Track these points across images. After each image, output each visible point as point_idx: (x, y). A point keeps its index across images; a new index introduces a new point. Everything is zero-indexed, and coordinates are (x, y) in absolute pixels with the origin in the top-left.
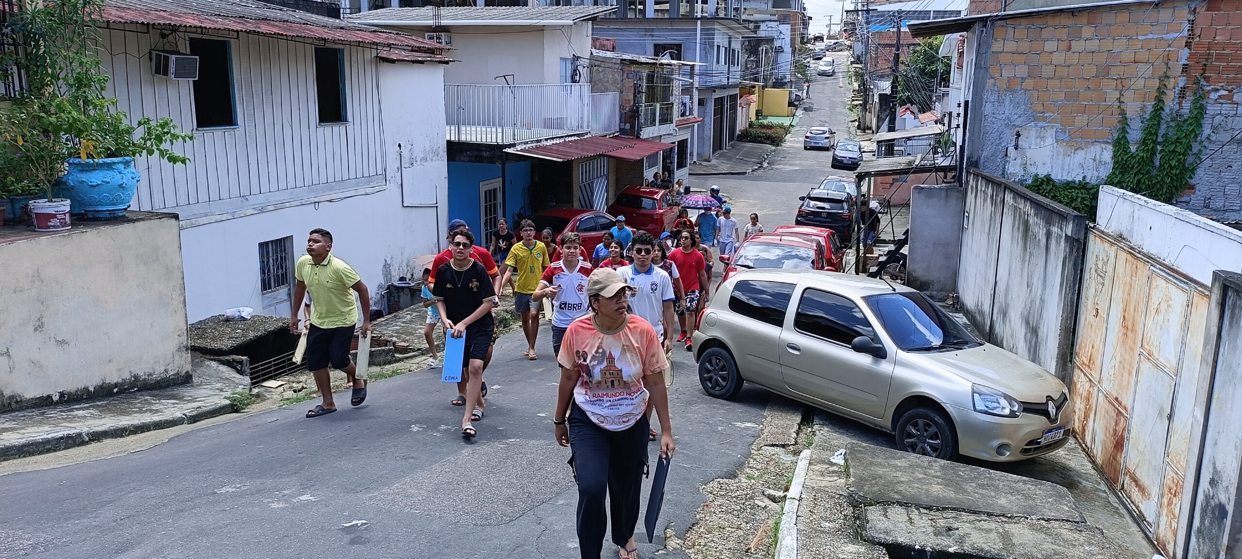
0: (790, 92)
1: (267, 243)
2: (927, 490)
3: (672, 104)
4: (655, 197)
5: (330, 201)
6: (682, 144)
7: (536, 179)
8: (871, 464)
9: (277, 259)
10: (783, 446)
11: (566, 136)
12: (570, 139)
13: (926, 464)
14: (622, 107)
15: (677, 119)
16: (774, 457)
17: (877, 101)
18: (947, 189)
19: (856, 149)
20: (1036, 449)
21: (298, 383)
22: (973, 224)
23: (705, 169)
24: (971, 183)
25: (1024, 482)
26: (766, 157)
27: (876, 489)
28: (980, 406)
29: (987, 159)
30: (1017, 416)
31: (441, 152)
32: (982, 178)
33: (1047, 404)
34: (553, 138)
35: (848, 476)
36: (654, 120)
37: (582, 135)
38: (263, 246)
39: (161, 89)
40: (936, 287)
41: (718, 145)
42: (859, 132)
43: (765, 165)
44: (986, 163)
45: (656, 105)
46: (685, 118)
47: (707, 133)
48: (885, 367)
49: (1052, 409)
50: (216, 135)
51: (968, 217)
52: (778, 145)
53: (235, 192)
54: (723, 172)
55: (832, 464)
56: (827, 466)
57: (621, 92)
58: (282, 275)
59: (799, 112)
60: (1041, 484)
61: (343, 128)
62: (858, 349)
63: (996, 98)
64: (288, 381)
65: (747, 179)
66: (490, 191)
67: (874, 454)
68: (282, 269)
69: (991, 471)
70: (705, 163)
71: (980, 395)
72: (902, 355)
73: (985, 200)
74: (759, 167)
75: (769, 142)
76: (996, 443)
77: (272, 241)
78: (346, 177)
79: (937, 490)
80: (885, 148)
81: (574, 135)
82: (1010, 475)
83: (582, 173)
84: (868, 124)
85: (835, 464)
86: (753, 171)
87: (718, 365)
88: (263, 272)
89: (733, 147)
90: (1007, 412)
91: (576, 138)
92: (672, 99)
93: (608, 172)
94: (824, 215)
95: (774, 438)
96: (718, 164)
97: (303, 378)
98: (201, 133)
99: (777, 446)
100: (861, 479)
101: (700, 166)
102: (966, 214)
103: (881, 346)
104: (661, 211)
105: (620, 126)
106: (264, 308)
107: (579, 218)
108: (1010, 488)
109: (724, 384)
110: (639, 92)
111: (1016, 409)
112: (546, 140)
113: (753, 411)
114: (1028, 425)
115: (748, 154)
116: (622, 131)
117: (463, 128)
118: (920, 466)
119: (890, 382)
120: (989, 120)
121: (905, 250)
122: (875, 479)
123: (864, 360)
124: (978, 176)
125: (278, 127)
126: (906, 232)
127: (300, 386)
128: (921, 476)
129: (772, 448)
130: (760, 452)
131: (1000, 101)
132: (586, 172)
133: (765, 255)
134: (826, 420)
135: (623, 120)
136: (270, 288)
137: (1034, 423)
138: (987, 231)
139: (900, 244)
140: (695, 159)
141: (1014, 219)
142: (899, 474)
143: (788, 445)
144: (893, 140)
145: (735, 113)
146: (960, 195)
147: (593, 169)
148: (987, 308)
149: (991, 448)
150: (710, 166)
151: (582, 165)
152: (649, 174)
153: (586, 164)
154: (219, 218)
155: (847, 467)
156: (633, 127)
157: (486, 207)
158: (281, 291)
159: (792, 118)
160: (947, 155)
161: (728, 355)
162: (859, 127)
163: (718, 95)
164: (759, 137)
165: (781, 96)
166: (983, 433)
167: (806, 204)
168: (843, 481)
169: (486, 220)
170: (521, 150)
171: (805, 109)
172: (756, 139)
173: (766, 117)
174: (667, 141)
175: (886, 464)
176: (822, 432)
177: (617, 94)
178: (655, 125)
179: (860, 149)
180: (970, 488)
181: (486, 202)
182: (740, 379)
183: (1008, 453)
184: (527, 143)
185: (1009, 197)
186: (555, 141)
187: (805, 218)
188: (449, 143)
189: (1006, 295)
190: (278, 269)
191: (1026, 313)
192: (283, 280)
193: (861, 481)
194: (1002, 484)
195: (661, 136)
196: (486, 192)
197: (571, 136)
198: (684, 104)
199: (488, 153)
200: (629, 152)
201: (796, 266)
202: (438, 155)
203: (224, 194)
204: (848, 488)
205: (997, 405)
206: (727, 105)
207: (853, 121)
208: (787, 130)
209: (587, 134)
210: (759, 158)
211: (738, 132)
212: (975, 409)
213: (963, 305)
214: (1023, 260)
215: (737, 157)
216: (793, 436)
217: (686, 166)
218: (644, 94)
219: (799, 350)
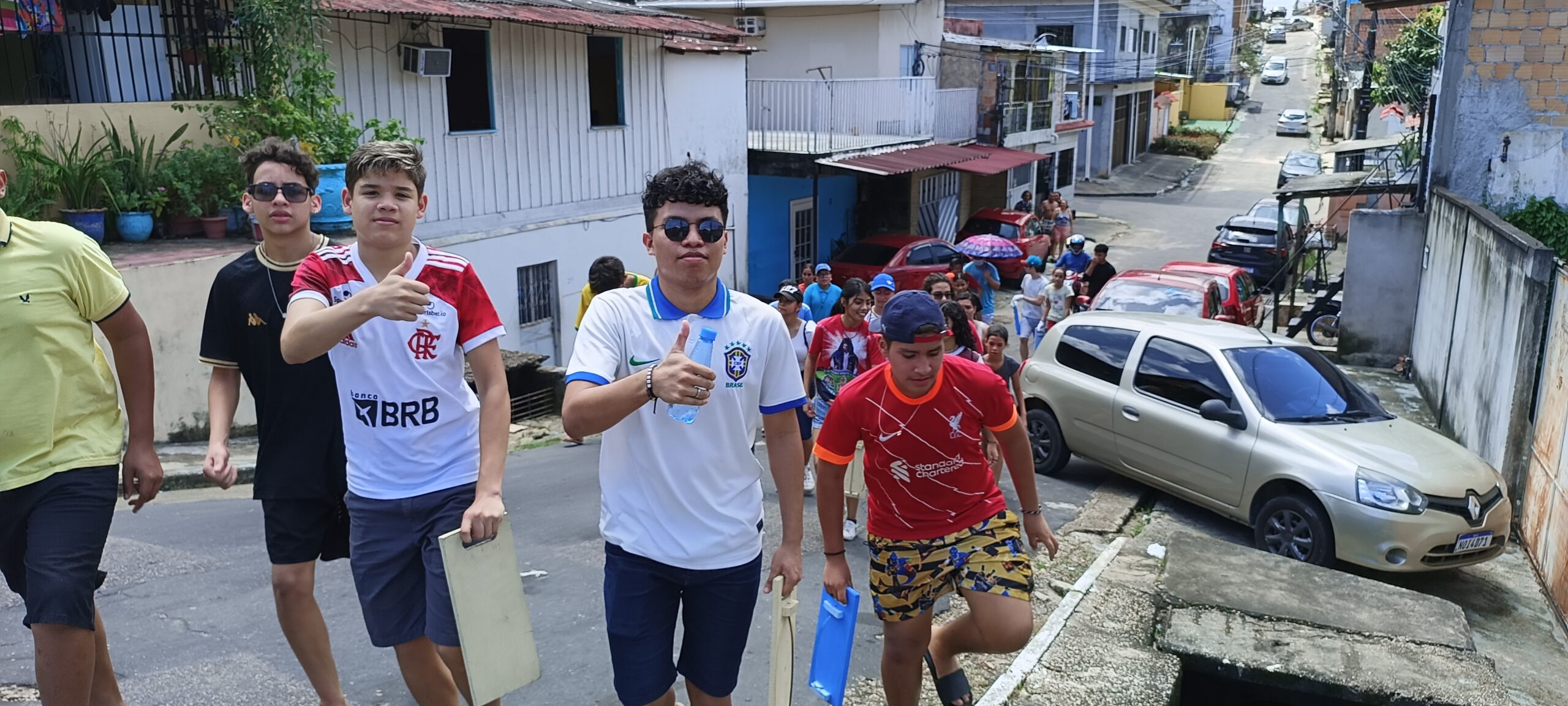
0: (1230, 88)
1: (527, 268)
2: (1262, 596)
3: (1051, 103)
4: (1017, 222)
5: (602, 220)
6: (1067, 155)
7: (864, 198)
8: (1197, 558)
9: (538, 287)
10: (1100, 533)
11: (900, 144)
12: (905, 147)
13: (1271, 564)
14: (980, 107)
15: (1058, 122)
16: (1082, 545)
17: (1353, 98)
18: (1402, 216)
19: (1314, 163)
20: (1447, 558)
21: (540, 428)
22: (1433, 263)
23: (1101, 188)
24: (1434, 207)
25: (1402, 595)
26: (1187, 173)
27: (1194, 588)
28: (1365, 494)
29: (1460, 175)
30: (1419, 513)
31: (740, 163)
32: (1446, 200)
33: (1466, 499)
34: (882, 147)
35: (1162, 571)
36: (1025, 124)
37: (923, 142)
38: (522, 271)
39: (410, 88)
40: (1381, 348)
41: (1120, 158)
42: (1325, 141)
43: (1185, 184)
44: (1460, 181)
45: (1027, 106)
46: (1071, 121)
47: (1104, 141)
48: (1244, 441)
49: (1474, 508)
50: (470, 140)
51: (1428, 254)
52: (1205, 158)
53: (491, 208)
54: (1125, 192)
55: (1148, 556)
56: (1138, 558)
57: (981, 88)
58: (545, 306)
59: (1242, 115)
60: (1425, 599)
61: (619, 133)
62: (1208, 415)
63: (1477, 91)
64: (530, 426)
65: (1157, 201)
66: (803, 212)
67: (1204, 546)
68: (544, 298)
69: (1360, 578)
70: (1100, 181)
71: (1367, 482)
72: (1267, 425)
73: (1447, 230)
74: (1176, 187)
75: (1194, 154)
76: (1386, 547)
77: (533, 266)
78: (622, 192)
79: (1277, 596)
80: (1351, 161)
81: (911, 143)
82: (1386, 585)
83: (924, 191)
84: (1338, 129)
85: (1153, 557)
86: (1166, 191)
87: (1039, 431)
88: (521, 300)
89: (1143, 160)
90: (1405, 506)
91: (914, 146)
92: (1051, 97)
93: (960, 190)
94: (1248, 250)
95: (1091, 523)
96: (1118, 181)
97: (547, 423)
98: (452, 138)
99: (1092, 532)
100: (1178, 575)
101: (1094, 185)
102: (1426, 250)
103: (1240, 413)
104: (1027, 240)
105: (977, 130)
106: (522, 344)
107: (910, 246)
108: (1379, 600)
109: (1045, 455)
110: (1004, 88)
111: (1418, 503)
112: (873, 148)
113: (1078, 490)
114: (1435, 525)
115: (1162, 170)
116: (980, 137)
117: (768, 134)
118: (1262, 566)
119: (1250, 459)
120: (1466, 120)
121: (1338, 297)
122: (1195, 576)
123: (1218, 430)
124: (1441, 198)
125: (542, 131)
126: (1342, 275)
127: (540, 432)
128: (1260, 578)
129: (1085, 534)
130: (1066, 538)
131: (1482, 95)
132: (929, 190)
133: (1141, 299)
134: (1171, 506)
135: (982, 123)
136: (530, 321)
137: (1448, 524)
138: (1446, 272)
139: (1335, 288)
140: (1088, 175)
141: (1476, 255)
142: (1230, 573)
143: (1106, 533)
144: (1363, 150)
145: (1148, 115)
146: (1420, 224)
147: (940, 186)
148: (1440, 378)
149: (1380, 552)
150: (1107, 184)
151: (924, 182)
152: (1015, 195)
153: (929, 180)
154: (471, 237)
155: (1165, 560)
156: (994, 132)
157: (797, 232)
158: (543, 325)
159: (1230, 122)
160: (1408, 169)
161: (1051, 419)
162: (1324, 135)
163: (1121, 91)
164: (1180, 147)
165: (1217, 92)
166: (1369, 531)
167: (1223, 235)
168: (1153, 577)
169: (797, 248)
170: (839, 161)
171: (1251, 111)
172: (1175, 150)
173: (1193, 121)
174: (1043, 151)
175: (1217, 561)
176: (1159, 520)
177: (975, 90)
178: (1025, 130)
179: (1319, 163)
180: (1323, 597)
181: (797, 226)
182: (1066, 451)
183: (1403, 561)
184: (847, 152)
185: (1472, 225)
186: (885, 150)
187: (1220, 254)
188: (751, 153)
189: (1461, 361)
190: (539, 299)
191: (1479, 383)
192: (545, 313)
193: (1177, 577)
194: (1369, 594)
195: (1034, 145)
196: (797, 213)
197: (907, 143)
198: (1070, 104)
199: (797, 165)
200: (988, 164)
201: (1181, 313)
202: (736, 167)
203: (479, 210)
204: (1157, 586)
205: (1394, 498)
206: (1135, 106)
207: (1319, 126)
208: (1221, 139)
209: (928, 141)
210: (1177, 174)
211: (1151, 141)
212: (1359, 501)
213: (1415, 373)
214: (1482, 311)
215: (1147, 173)
216: (1117, 522)
217: (1070, 184)
218: (1012, 91)
219: (1136, 415)
